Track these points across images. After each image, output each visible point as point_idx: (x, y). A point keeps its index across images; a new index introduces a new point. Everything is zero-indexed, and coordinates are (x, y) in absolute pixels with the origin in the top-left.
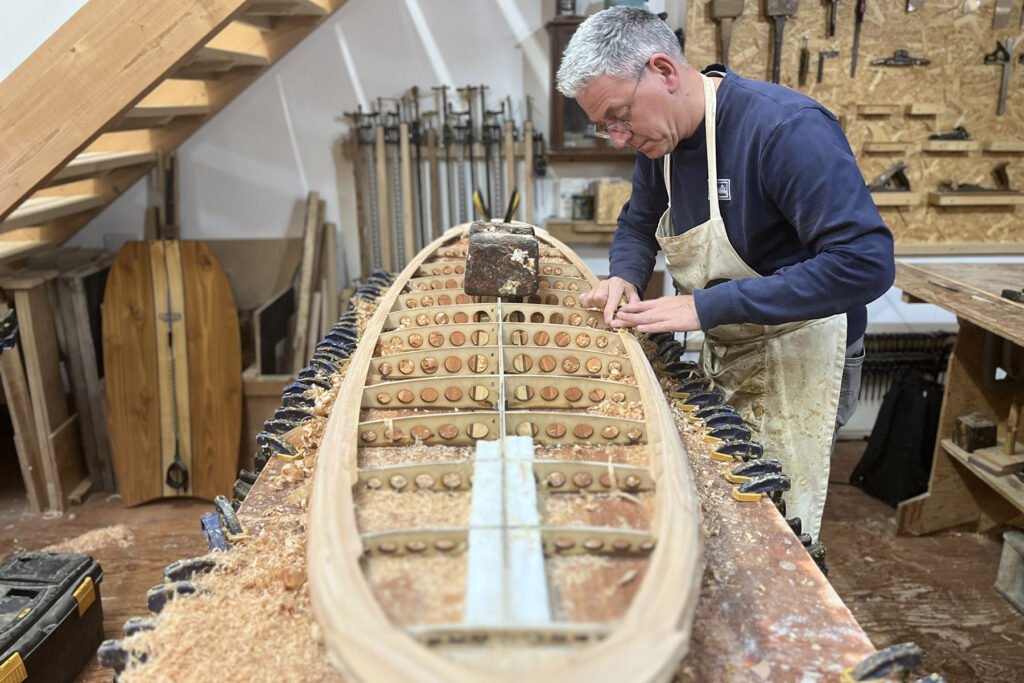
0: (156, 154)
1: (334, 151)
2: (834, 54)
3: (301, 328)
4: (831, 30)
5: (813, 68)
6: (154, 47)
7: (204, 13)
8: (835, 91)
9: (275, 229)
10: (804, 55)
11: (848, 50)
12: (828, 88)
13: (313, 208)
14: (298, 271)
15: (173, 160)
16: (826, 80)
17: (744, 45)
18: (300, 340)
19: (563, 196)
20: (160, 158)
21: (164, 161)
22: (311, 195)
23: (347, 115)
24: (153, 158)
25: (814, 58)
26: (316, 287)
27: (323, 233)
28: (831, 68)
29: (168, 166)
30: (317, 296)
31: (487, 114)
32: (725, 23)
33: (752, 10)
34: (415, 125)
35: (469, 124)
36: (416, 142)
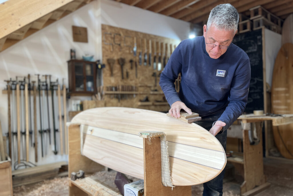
4: (131, 68)
5: (129, 76)
10: (127, 73)
11: (135, 72)
17: (115, 69)
28: (132, 76)
31: (51, 83)
32: (111, 64)
33: (116, 62)
34: (29, 85)
35: (47, 85)
36: (29, 89)
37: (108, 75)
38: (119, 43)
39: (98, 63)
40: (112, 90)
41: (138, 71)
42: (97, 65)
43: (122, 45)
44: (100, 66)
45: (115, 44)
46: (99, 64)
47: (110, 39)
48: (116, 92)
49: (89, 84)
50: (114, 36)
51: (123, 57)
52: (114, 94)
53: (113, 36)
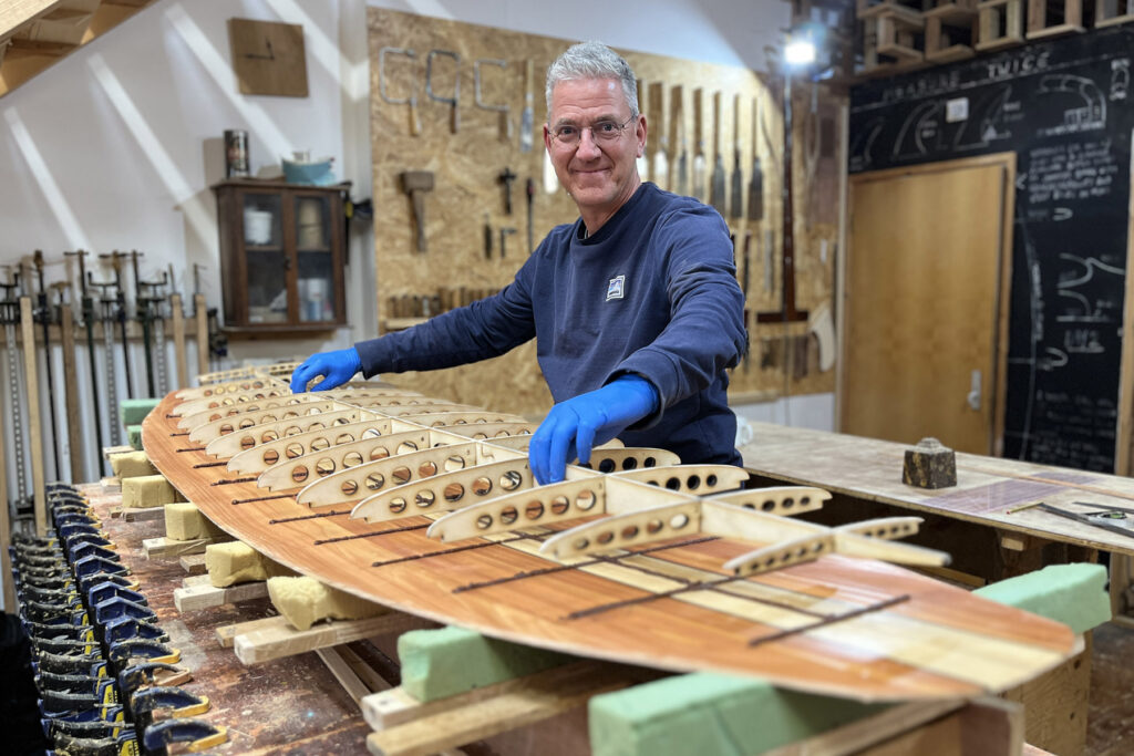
2: (512, 232)
4: (508, 208)
5: (496, 245)
10: (488, 232)
11: (524, 228)
12: (511, 263)
16: (508, 255)
17: (433, 218)
25: (496, 235)
28: (512, 244)
31: (141, 285)
32: (416, 195)
34: (42, 299)
35: (121, 298)
36: (42, 320)
37: (404, 243)
38: (450, 95)
40: (416, 311)
41: (538, 220)
43: (464, 103)
45: (433, 97)
46: (349, 198)
47: (409, 78)
49: (315, 287)
50: (429, 61)
53: (422, 61)
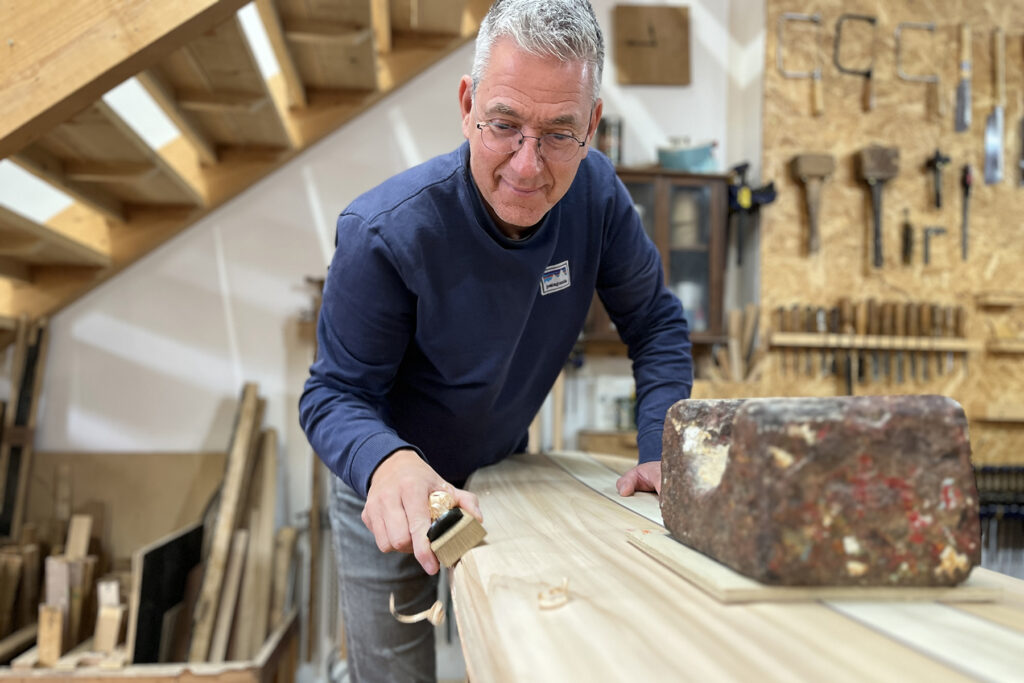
0: (17, 321)
1: (286, 332)
2: (940, 231)
3: (210, 586)
4: (936, 202)
5: (918, 248)
6: (25, 78)
7: (119, 32)
8: (946, 276)
9: (188, 437)
10: (907, 231)
11: (956, 227)
12: (937, 272)
13: (250, 405)
14: (216, 499)
15: (41, 333)
16: (935, 262)
17: (833, 214)
18: (206, 606)
19: (603, 399)
20: (23, 329)
21: (27, 333)
22: (247, 389)
23: (310, 280)
24: (10, 325)
25: (918, 235)
26: (242, 522)
27: (260, 444)
28: (938, 248)
29: (32, 339)
30: (242, 536)
32: (813, 186)
33: (841, 173)
37: (792, 243)
38: (863, 66)
39: (737, 181)
40: (810, 327)
41: (976, 220)
42: (732, 194)
43: (882, 74)
44: (745, 199)
45: (842, 70)
46: (744, 184)
47: (812, 48)
48: (833, 340)
49: (689, 294)
50: (838, 27)
51: (884, 142)
52: (824, 350)
53: (830, 28)
